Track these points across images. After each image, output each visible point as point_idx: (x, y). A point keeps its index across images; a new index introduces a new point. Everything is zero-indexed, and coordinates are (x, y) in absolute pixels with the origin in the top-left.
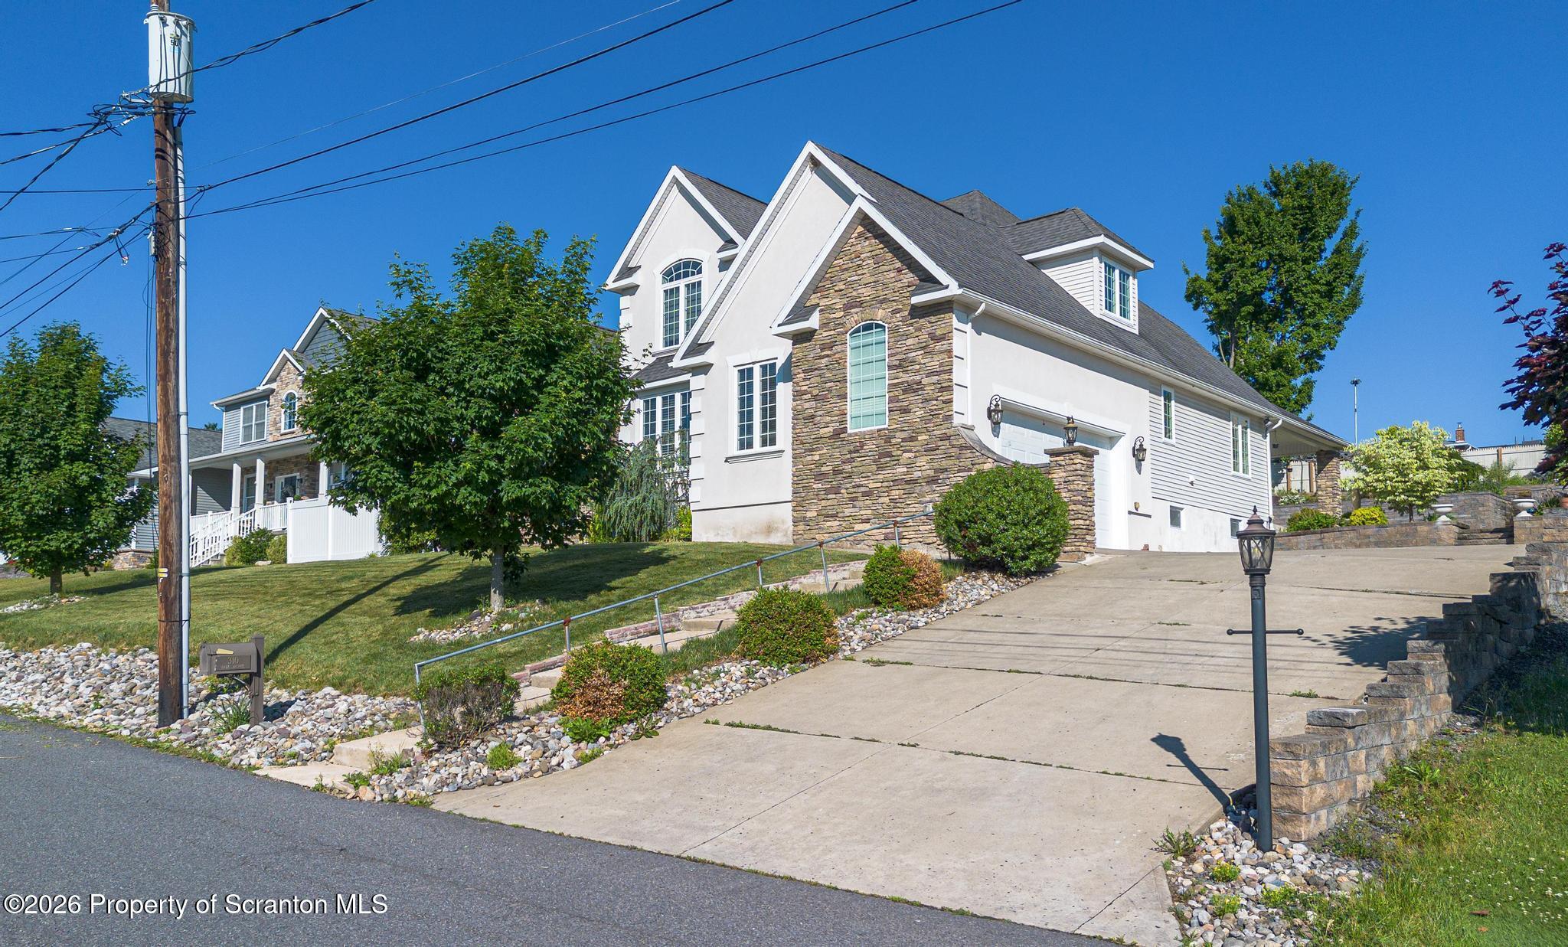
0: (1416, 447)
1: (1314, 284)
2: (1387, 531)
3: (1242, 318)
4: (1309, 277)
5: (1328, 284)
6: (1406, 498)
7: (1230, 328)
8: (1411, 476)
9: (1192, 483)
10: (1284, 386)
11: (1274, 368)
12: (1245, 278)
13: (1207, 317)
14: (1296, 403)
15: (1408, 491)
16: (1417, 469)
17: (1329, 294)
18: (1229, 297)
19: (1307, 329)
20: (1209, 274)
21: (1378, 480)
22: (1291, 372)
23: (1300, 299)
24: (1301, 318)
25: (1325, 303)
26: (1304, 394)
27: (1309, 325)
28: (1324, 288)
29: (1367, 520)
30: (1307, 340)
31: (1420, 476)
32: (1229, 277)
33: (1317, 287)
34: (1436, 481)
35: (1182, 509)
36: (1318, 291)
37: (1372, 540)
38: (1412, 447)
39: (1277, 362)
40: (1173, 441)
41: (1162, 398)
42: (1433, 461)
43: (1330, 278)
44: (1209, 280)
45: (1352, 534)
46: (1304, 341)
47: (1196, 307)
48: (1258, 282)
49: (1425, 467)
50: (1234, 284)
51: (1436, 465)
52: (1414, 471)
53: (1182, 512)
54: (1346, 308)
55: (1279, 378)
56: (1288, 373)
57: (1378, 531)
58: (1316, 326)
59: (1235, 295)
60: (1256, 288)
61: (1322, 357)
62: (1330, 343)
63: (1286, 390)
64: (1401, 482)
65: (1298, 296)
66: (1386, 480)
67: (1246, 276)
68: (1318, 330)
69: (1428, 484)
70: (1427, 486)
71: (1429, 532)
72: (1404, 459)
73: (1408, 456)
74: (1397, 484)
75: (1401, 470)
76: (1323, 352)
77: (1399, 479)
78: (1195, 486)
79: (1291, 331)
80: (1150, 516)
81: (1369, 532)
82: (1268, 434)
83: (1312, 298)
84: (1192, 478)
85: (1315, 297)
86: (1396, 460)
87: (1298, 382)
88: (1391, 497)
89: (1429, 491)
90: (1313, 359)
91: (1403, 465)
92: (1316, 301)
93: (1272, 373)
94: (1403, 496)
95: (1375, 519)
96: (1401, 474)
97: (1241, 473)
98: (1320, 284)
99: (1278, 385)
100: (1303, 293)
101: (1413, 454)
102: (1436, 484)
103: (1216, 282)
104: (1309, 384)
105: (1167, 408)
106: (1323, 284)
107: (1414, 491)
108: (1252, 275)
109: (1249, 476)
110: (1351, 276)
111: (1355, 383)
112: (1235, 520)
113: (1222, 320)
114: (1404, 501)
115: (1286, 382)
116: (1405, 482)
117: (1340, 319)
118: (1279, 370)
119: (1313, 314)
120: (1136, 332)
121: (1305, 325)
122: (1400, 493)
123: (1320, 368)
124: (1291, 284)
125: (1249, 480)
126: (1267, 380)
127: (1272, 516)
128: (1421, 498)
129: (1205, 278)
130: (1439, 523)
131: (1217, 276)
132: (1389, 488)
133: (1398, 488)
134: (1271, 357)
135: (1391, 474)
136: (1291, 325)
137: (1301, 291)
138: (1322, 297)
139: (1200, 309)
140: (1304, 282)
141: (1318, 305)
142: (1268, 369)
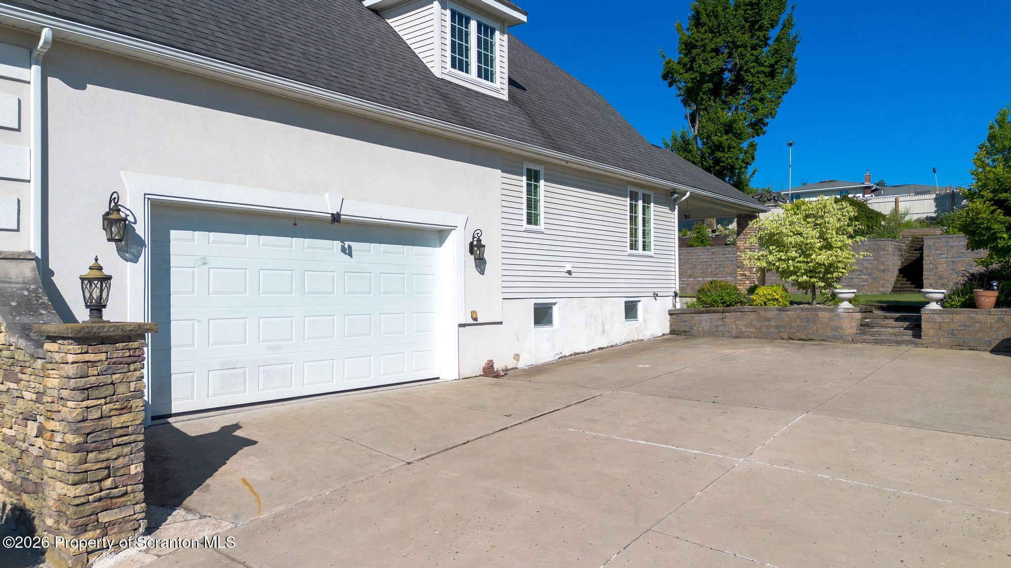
0: (820, 225)
1: (760, 66)
2: (788, 315)
3: (704, 93)
4: (757, 60)
5: (771, 66)
6: (808, 279)
7: (695, 102)
8: (813, 257)
9: (569, 272)
10: (734, 147)
11: (727, 133)
12: (705, 61)
13: (678, 92)
14: (743, 161)
15: (811, 271)
16: (820, 249)
17: (772, 75)
18: (694, 76)
19: (754, 102)
20: (680, 58)
21: (780, 259)
22: (739, 136)
23: (749, 78)
24: (751, 93)
25: (768, 81)
26: (749, 155)
27: (756, 99)
28: (768, 70)
29: (769, 300)
30: (754, 111)
31: (823, 257)
32: (693, 60)
33: (763, 68)
34: (839, 262)
35: (555, 304)
36: (763, 72)
37: (772, 323)
38: (816, 225)
39: (729, 128)
40: (541, 227)
41: (524, 178)
42: (837, 240)
43: (772, 61)
44: (679, 63)
45: (752, 316)
46: (753, 111)
47: (671, 85)
48: (717, 63)
49: (829, 247)
50: (697, 66)
51: (840, 244)
52: (817, 250)
53: (555, 309)
54: (784, 85)
55: (729, 141)
56: (737, 137)
57: (778, 315)
58: (762, 100)
59: (698, 75)
60: (714, 69)
61: (766, 124)
62: (771, 113)
63: (736, 150)
64: (804, 262)
65: (748, 76)
66: (788, 259)
67: (707, 59)
68: (763, 103)
69: (831, 265)
70: (830, 268)
71: (830, 319)
72: (807, 238)
73: (812, 234)
74: (799, 265)
75: (804, 250)
76: (766, 120)
77: (801, 259)
78: (574, 275)
79: (743, 104)
80: (501, 323)
81: (770, 314)
82: (677, 207)
83: (758, 77)
84: (568, 267)
85: (761, 76)
86: (799, 239)
87: (745, 145)
88: (794, 277)
89: (832, 273)
90: (758, 126)
91: (807, 244)
92: (762, 80)
93: (725, 137)
94: (805, 277)
95: (777, 300)
96: (803, 253)
97: (640, 251)
98: (764, 66)
99: (730, 147)
100: (752, 74)
101: (816, 233)
102: (839, 265)
103: (685, 65)
104: (752, 146)
105: (532, 190)
106: (767, 66)
107: (817, 273)
108: (712, 58)
109: (651, 253)
110: (789, 60)
111: (791, 145)
112: (632, 302)
113: (691, 96)
114: (806, 282)
115: (735, 145)
116: (808, 263)
117: (779, 94)
118: (730, 135)
119: (759, 91)
120: (506, 98)
121: (753, 99)
122: (802, 274)
123: (764, 133)
124: (742, 67)
125: (652, 257)
126: (721, 143)
127: (678, 291)
128: (823, 279)
129: (676, 62)
130: (840, 310)
131: (686, 60)
132: (792, 268)
133: (800, 269)
134: (725, 125)
135: (794, 254)
136: (742, 98)
137: (750, 71)
138: (766, 76)
139: (674, 87)
140: (752, 65)
141: (763, 83)
142: (722, 134)
